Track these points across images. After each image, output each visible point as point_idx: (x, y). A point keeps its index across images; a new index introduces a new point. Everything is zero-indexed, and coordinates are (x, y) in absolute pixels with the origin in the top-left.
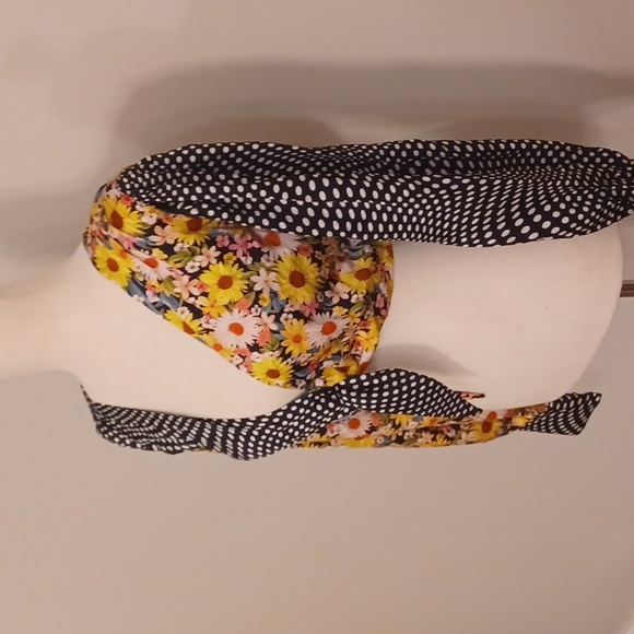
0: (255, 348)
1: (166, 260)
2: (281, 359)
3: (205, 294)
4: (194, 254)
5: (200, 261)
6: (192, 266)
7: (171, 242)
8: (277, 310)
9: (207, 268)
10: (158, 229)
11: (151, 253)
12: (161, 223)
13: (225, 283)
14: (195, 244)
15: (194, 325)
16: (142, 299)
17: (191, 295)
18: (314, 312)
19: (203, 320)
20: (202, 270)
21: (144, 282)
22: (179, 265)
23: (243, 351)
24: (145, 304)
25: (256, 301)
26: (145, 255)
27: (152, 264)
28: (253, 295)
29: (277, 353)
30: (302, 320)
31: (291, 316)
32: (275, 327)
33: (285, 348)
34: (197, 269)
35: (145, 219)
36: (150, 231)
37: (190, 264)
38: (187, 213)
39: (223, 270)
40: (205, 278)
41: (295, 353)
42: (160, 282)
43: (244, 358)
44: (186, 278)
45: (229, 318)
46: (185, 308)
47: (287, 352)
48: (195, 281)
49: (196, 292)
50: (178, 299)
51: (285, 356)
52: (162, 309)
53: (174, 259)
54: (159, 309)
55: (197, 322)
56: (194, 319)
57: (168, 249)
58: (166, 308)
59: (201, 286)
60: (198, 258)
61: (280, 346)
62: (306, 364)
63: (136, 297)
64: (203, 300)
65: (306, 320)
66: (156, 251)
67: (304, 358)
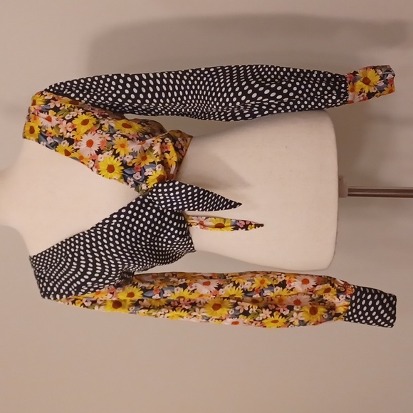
0: (99, 152)
1: (55, 115)
2: (114, 156)
3: (75, 130)
4: (70, 111)
5: (73, 114)
6: (68, 117)
7: (59, 106)
8: (112, 132)
9: (76, 117)
10: (52, 101)
11: (48, 113)
12: (54, 99)
13: (85, 122)
14: (71, 107)
15: (70, 149)
16: (45, 143)
17: (68, 132)
18: (136, 139)
19: (74, 145)
20: (73, 118)
21: (46, 132)
22: (62, 116)
23: (94, 156)
24: (47, 146)
25: (101, 128)
26: (45, 115)
27: (49, 119)
28: (99, 125)
29: (111, 152)
30: (126, 139)
31: (119, 136)
32: (109, 139)
33: (116, 150)
34: (71, 118)
35: (46, 98)
36: (48, 102)
37: (68, 115)
38: (69, 96)
39: (85, 117)
40: (75, 122)
41: (122, 154)
42: (52, 128)
43: (94, 161)
44: (65, 122)
45: (86, 138)
46: (65, 141)
47: (117, 152)
48: (70, 124)
49: (70, 130)
50: (62, 137)
51: (116, 155)
52: (54, 146)
53: (60, 113)
54: (53, 147)
55: (72, 147)
56: (70, 145)
57: (56, 109)
58: (56, 144)
59: (73, 126)
60: (71, 113)
61: (112, 148)
62: (131, 165)
63: (42, 143)
64: (74, 133)
65: (129, 139)
66: (51, 112)
67: (128, 159)
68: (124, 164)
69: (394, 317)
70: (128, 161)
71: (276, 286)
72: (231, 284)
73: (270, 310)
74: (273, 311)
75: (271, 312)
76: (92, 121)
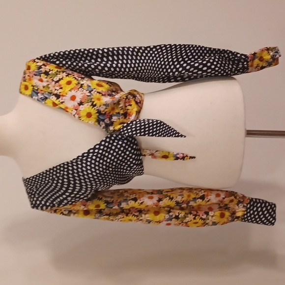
0: (81, 104)
1: (46, 78)
2: (92, 106)
3: (61, 88)
4: (57, 75)
5: (59, 76)
6: (56, 79)
7: (48, 71)
8: (90, 90)
9: (62, 79)
10: (43, 67)
11: (40, 76)
12: (44, 65)
13: (69, 83)
14: (57, 71)
15: (57, 102)
16: (36, 98)
17: (56, 90)
18: (107, 95)
19: (60, 99)
20: (60, 80)
21: (37, 90)
22: (51, 79)
23: (76, 107)
24: (38, 100)
25: (81, 87)
26: (38, 77)
27: (41, 80)
28: (80, 85)
29: (90, 104)
30: (101, 95)
31: (96, 92)
32: (89, 94)
33: (94, 102)
34: (58, 79)
35: (38, 64)
36: (40, 67)
37: (56, 78)
38: (55, 63)
39: (68, 79)
40: (61, 82)
41: (98, 105)
42: (44, 87)
43: (76, 110)
44: (54, 83)
46: (54, 96)
47: (94, 104)
48: (57, 84)
49: (58, 88)
50: (51, 93)
53: (49, 77)
54: (43, 100)
55: (58, 100)
56: (57, 99)
57: (47, 73)
58: (46, 98)
59: (60, 86)
60: (58, 76)
61: (91, 101)
62: (104, 113)
63: (34, 97)
64: (60, 90)
65: (103, 95)
66: (42, 75)
67: (102, 109)
68: (99, 112)
69: (274, 219)
70: (102, 110)
71: (198, 198)
72: (168, 198)
73: (193, 215)
74: (196, 215)
75: (194, 217)
76: (74, 82)
